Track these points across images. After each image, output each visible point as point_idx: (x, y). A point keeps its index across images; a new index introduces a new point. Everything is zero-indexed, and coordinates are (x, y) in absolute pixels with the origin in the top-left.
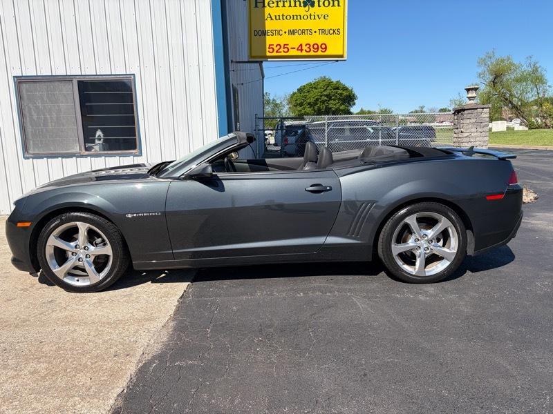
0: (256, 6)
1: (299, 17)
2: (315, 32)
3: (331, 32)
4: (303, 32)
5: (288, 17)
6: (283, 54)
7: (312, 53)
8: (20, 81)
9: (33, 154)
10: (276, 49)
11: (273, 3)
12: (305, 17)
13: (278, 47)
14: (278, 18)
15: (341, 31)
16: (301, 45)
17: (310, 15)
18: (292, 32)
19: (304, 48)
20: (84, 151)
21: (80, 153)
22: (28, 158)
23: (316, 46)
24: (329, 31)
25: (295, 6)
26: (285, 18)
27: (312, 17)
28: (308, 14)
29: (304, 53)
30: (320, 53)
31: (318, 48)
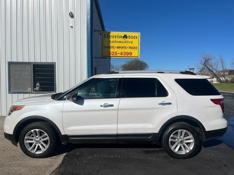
0: (105, 37)
1: (121, 42)
2: (127, 48)
3: (134, 48)
4: (123, 47)
5: (117, 42)
6: (115, 55)
7: (126, 56)
8: (10, 64)
9: (12, 92)
10: (112, 54)
11: (112, 36)
12: (124, 42)
13: (113, 53)
14: (113, 42)
15: (138, 48)
16: (122, 52)
17: (126, 41)
18: (118, 48)
19: (123, 53)
20: (33, 91)
21: (31, 92)
22: (10, 93)
23: (127, 53)
24: (133, 48)
25: (120, 38)
26: (116, 42)
27: (127, 42)
28: (125, 41)
29: (123, 55)
30: (129, 56)
31: (128, 54)
